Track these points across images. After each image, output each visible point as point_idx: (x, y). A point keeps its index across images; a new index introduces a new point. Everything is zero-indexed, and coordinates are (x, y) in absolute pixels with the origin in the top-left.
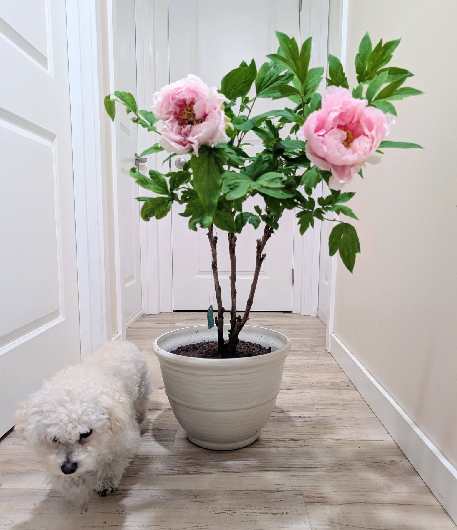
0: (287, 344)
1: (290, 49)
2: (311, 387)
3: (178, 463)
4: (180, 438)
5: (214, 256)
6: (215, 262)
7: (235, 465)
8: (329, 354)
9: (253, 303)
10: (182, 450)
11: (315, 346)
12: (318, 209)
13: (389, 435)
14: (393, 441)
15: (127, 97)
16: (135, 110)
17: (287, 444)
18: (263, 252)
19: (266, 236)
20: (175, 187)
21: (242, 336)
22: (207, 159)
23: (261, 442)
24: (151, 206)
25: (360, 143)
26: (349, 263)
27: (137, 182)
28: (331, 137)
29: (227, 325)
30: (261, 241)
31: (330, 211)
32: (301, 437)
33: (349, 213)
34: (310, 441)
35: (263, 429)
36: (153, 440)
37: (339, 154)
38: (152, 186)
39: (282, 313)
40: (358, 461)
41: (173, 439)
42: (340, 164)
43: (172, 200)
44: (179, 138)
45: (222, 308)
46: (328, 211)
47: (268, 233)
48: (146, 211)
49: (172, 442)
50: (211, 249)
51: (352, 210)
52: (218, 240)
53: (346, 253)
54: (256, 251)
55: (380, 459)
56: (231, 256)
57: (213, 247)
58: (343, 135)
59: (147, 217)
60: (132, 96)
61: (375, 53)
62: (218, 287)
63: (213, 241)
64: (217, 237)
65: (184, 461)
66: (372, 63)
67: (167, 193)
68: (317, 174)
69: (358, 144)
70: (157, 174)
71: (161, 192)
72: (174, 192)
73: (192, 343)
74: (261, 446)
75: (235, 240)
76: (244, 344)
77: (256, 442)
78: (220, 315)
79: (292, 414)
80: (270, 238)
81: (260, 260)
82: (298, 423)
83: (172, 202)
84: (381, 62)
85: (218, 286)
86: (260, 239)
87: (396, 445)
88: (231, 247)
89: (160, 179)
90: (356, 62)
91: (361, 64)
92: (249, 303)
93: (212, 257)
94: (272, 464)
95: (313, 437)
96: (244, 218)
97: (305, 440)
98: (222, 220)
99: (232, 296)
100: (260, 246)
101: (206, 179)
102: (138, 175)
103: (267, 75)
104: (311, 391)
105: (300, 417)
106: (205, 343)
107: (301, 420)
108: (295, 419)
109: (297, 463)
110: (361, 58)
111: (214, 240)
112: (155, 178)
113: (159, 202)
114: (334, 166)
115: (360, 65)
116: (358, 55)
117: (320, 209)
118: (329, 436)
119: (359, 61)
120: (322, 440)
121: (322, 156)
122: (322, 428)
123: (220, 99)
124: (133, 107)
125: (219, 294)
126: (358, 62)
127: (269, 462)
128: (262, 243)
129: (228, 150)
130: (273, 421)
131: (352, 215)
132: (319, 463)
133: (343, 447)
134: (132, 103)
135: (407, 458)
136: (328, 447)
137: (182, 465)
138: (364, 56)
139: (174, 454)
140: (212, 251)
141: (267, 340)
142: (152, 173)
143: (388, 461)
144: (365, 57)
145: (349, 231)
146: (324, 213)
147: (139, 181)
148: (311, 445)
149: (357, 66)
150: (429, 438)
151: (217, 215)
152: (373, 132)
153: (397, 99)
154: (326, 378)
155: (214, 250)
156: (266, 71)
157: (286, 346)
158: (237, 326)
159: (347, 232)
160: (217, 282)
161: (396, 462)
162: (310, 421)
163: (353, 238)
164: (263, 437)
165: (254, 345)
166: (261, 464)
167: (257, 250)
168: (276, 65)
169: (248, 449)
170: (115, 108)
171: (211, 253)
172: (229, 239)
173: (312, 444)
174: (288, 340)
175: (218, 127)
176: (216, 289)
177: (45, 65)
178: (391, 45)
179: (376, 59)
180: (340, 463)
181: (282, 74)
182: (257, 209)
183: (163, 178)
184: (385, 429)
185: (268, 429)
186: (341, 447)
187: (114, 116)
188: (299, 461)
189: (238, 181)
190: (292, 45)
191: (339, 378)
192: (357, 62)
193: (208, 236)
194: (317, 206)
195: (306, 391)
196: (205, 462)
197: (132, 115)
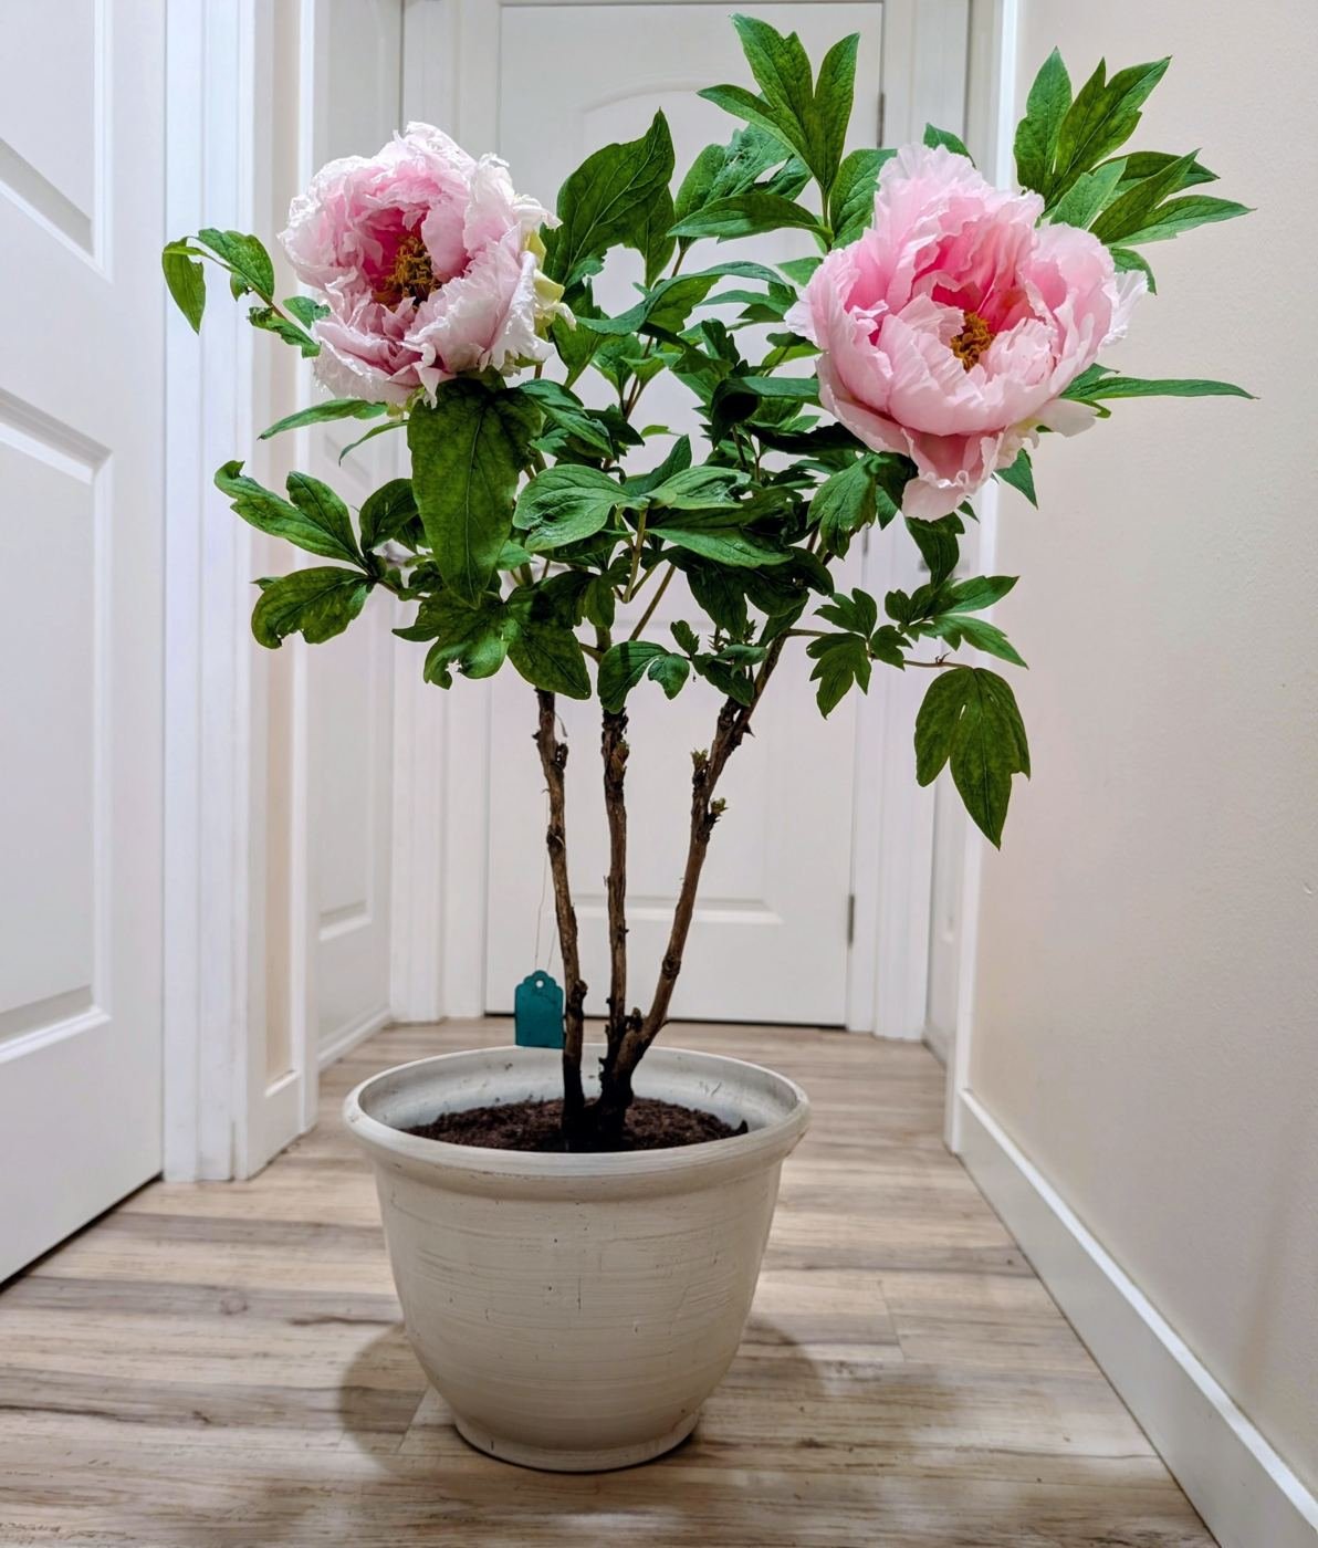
0: (795, 1110)
1: (780, 71)
2: (887, 1263)
3: (405, 1511)
4: (429, 1421)
5: (557, 807)
6: (558, 826)
7: (602, 1528)
8: (953, 1159)
9: (682, 966)
10: (426, 1465)
11: (912, 1134)
12: (886, 630)
13: (1142, 1437)
14: (1158, 1461)
15: (244, 249)
16: (266, 291)
17: (790, 1458)
18: (715, 796)
19: (725, 743)
20: (381, 534)
21: (646, 1082)
22: (474, 421)
23: (702, 1449)
24: (290, 597)
25: (1011, 345)
26: (988, 810)
27: (236, 508)
28: (909, 327)
29: (595, 1044)
30: (708, 759)
31: (925, 634)
32: (839, 1435)
33: (994, 642)
34: (870, 1450)
35: (709, 1402)
36: (335, 1425)
37: (934, 384)
38: (293, 527)
39: (815, 1032)
40: (1033, 1530)
41: (403, 1424)
42: (942, 427)
43: (370, 582)
44: (370, 341)
45: (577, 983)
46: (921, 636)
47: (732, 730)
48: (270, 614)
49: (399, 1438)
50: (546, 785)
51: (1005, 635)
52: (569, 756)
53: (977, 773)
54: (692, 791)
55: (1110, 1526)
56: (611, 807)
57: (553, 779)
58: (951, 320)
59: (274, 635)
60: (259, 245)
61: (1083, 110)
62: (565, 912)
63: (552, 757)
64: (568, 745)
65: (427, 1509)
66: (1071, 145)
67: (351, 553)
68: (866, 479)
69: (1004, 346)
70: (313, 487)
71: (330, 549)
72: (378, 551)
73: (488, 1104)
74: (700, 1462)
75: (625, 755)
76: (659, 1112)
77: (688, 1447)
78: (572, 1005)
79: (815, 1352)
80: (738, 749)
81: (704, 821)
82: (834, 1386)
83: (369, 590)
84: (1101, 138)
85: (565, 908)
86: (705, 751)
87: (1171, 1480)
88: (610, 778)
89: (326, 506)
90: (1016, 146)
91: (1035, 152)
92: (668, 969)
93: (549, 813)
94: (729, 1529)
95: (881, 1435)
96: (633, 661)
97: (851, 1447)
98: (544, 653)
99: (612, 942)
100: (706, 774)
101: (460, 486)
102: (246, 487)
103: (715, 183)
104: (890, 1280)
105: (842, 1364)
106: (533, 1106)
107: (845, 1374)
108: (824, 1372)
109: (816, 1532)
110: (1035, 133)
111: (556, 756)
112: (308, 500)
113: (321, 585)
114: (924, 439)
115: (1032, 155)
116: (1026, 124)
117: (894, 628)
118: (937, 1436)
119: (1029, 142)
120: (911, 1449)
121: (879, 403)
122: (914, 1404)
123: (523, 213)
124: (260, 282)
125: (568, 934)
126: (1026, 147)
127: (719, 1521)
128: (711, 765)
129: (555, 398)
130: (750, 1374)
131: (1006, 651)
132: (895, 1532)
133: (981, 1475)
134: (259, 268)
135: (1205, 1526)
136: (931, 1475)
137: (418, 1522)
138: (1045, 126)
139: (399, 1480)
140: (551, 790)
141: (736, 1098)
142: (296, 485)
143: (1140, 1535)
144: (1050, 127)
145: (989, 695)
146: (906, 643)
147: (246, 505)
148: (871, 1465)
149: (1023, 158)
150: (1284, 1459)
151: (530, 638)
152: (1065, 310)
153: (1154, 236)
154: (939, 1234)
155: (557, 789)
156: (714, 173)
157: (790, 1115)
158: (629, 1045)
159: (981, 698)
160: (563, 894)
161: (1168, 1541)
162: (877, 1379)
163: (1000, 719)
164: (712, 1430)
165: (693, 1116)
166: (690, 1528)
167: (695, 789)
168: (746, 153)
169: (656, 1472)
170: (203, 289)
171: (546, 800)
172: (604, 750)
173: (876, 1462)
174: (799, 1098)
175: (508, 303)
176: (559, 919)
177: (86, 240)
178: (1136, 80)
179: (1087, 129)
180: (969, 1535)
181: (764, 177)
182: (681, 630)
183: (337, 504)
184: (1129, 1418)
185: (731, 1402)
186: (977, 1475)
187: (201, 312)
188: (825, 1524)
189: (574, 491)
190: (787, 57)
191: (982, 1238)
192: (1021, 146)
193: (536, 741)
194: (883, 619)
195: (869, 1277)
196: (498, 1513)
197: (252, 300)
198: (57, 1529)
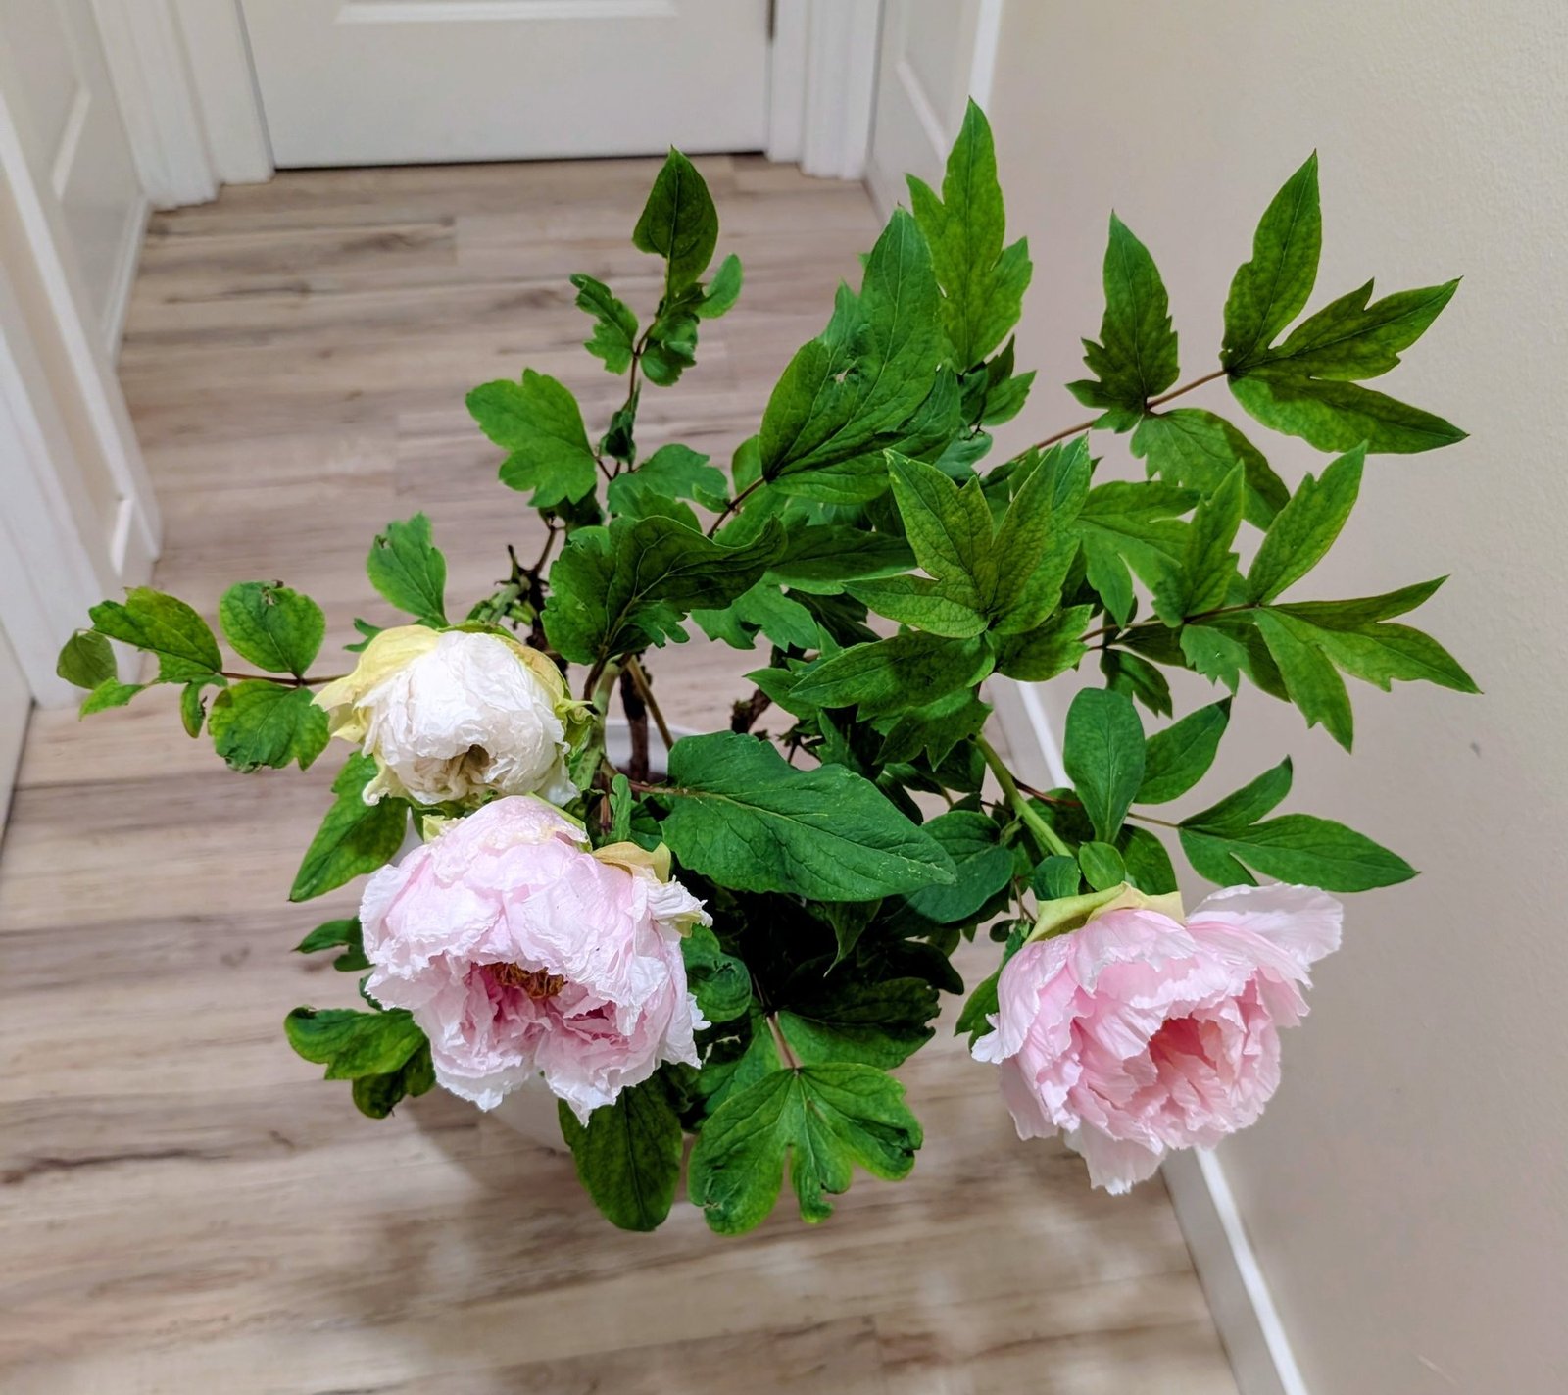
90: (1229, 304)
91: (1254, 314)
110: (1259, 288)
115: (1248, 317)
116: (1247, 271)
119: (1247, 299)
126: (1242, 306)
138: (1274, 281)
149: (1235, 321)
192: (1235, 304)
198: (226, 1318)
